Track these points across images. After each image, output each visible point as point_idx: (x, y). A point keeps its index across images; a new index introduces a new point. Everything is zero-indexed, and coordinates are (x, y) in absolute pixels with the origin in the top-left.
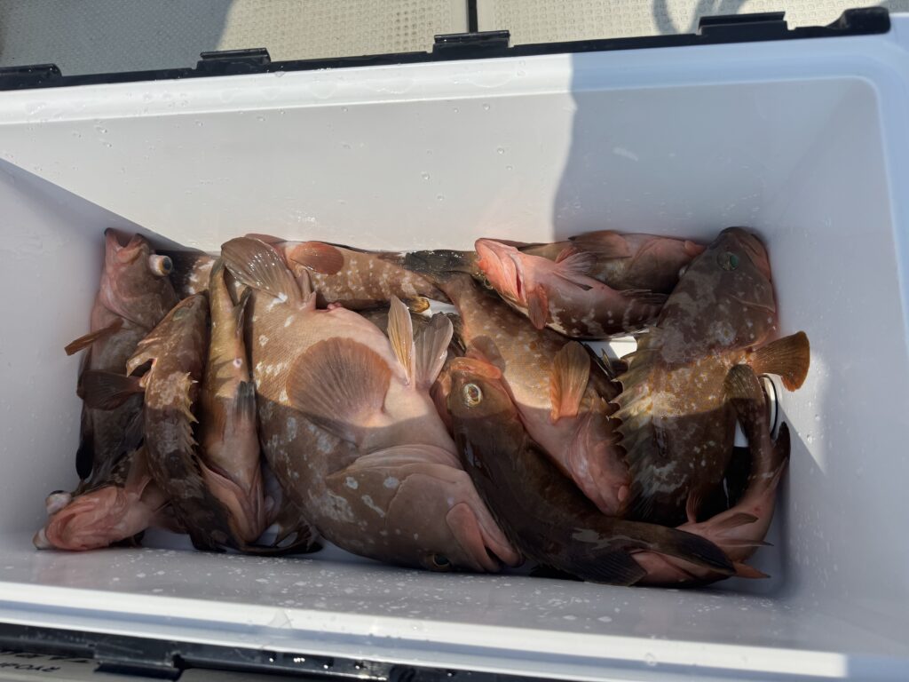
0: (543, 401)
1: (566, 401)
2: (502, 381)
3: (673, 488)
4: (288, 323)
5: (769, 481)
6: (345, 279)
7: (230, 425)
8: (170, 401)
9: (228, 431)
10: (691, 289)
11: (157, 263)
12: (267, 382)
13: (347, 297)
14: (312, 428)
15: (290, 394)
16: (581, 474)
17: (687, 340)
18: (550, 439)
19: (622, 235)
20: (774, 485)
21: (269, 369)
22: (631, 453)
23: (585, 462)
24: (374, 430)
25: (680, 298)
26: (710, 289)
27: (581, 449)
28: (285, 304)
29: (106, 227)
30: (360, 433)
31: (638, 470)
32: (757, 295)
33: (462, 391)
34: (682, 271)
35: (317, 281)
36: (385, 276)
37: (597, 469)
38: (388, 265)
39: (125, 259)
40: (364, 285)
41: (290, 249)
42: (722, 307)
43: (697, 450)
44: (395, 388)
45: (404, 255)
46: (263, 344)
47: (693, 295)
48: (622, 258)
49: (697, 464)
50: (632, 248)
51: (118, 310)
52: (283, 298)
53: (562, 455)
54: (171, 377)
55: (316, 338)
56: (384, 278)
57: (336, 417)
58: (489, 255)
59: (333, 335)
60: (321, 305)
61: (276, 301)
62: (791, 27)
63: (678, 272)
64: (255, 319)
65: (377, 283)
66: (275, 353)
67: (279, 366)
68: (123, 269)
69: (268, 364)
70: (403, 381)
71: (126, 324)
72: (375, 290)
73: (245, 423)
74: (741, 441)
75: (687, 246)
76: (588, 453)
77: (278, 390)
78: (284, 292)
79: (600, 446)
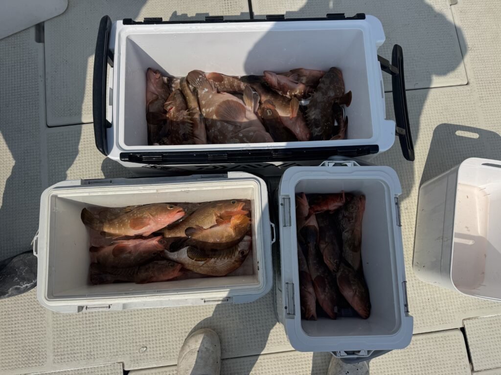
0: (287, 114)
1: (294, 113)
2: (275, 110)
3: (320, 134)
4: (210, 97)
5: (343, 130)
6: (224, 84)
7: (199, 125)
8: (182, 119)
9: (199, 127)
10: (323, 82)
11: (165, 79)
12: (207, 114)
13: (225, 89)
14: (226, 124)
15: (216, 116)
16: (298, 133)
17: (323, 95)
18: (289, 124)
19: (305, 70)
20: (344, 131)
21: (208, 110)
22: (310, 125)
23: (299, 129)
24: (245, 122)
25: (321, 85)
26: (328, 83)
27: (298, 126)
28: (207, 92)
29: (148, 68)
30: (241, 123)
31: (312, 130)
32: (340, 84)
33: (266, 112)
34: (320, 80)
35: (216, 85)
36: (236, 83)
37: (302, 130)
38: (236, 80)
39: (158, 77)
40: (230, 86)
41: (207, 75)
42: (331, 87)
43: (326, 124)
44: (247, 113)
45: (240, 77)
46: (204, 103)
47: (324, 84)
48: (305, 76)
49: (326, 128)
50: (308, 73)
51: (157, 93)
52: (206, 90)
53: (292, 128)
54: (181, 111)
55: (221, 100)
56: (236, 84)
57: (233, 120)
58: (269, 76)
59: (226, 99)
60: (218, 92)
61: (204, 91)
62: (346, 17)
63: (319, 80)
64: (199, 96)
65: (233, 85)
66: (208, 105)
67: (211, 109)
68: (157, 80)
69: (207, 108)
70: (249, 111)
71: (160, 98)
72: (233, 88)
73: (203, 125)
74: (336, 124)
75: (321, 73)
76: (300, 127)
77: (212, 115)
78: (206, 88)
79: (303, 124)
